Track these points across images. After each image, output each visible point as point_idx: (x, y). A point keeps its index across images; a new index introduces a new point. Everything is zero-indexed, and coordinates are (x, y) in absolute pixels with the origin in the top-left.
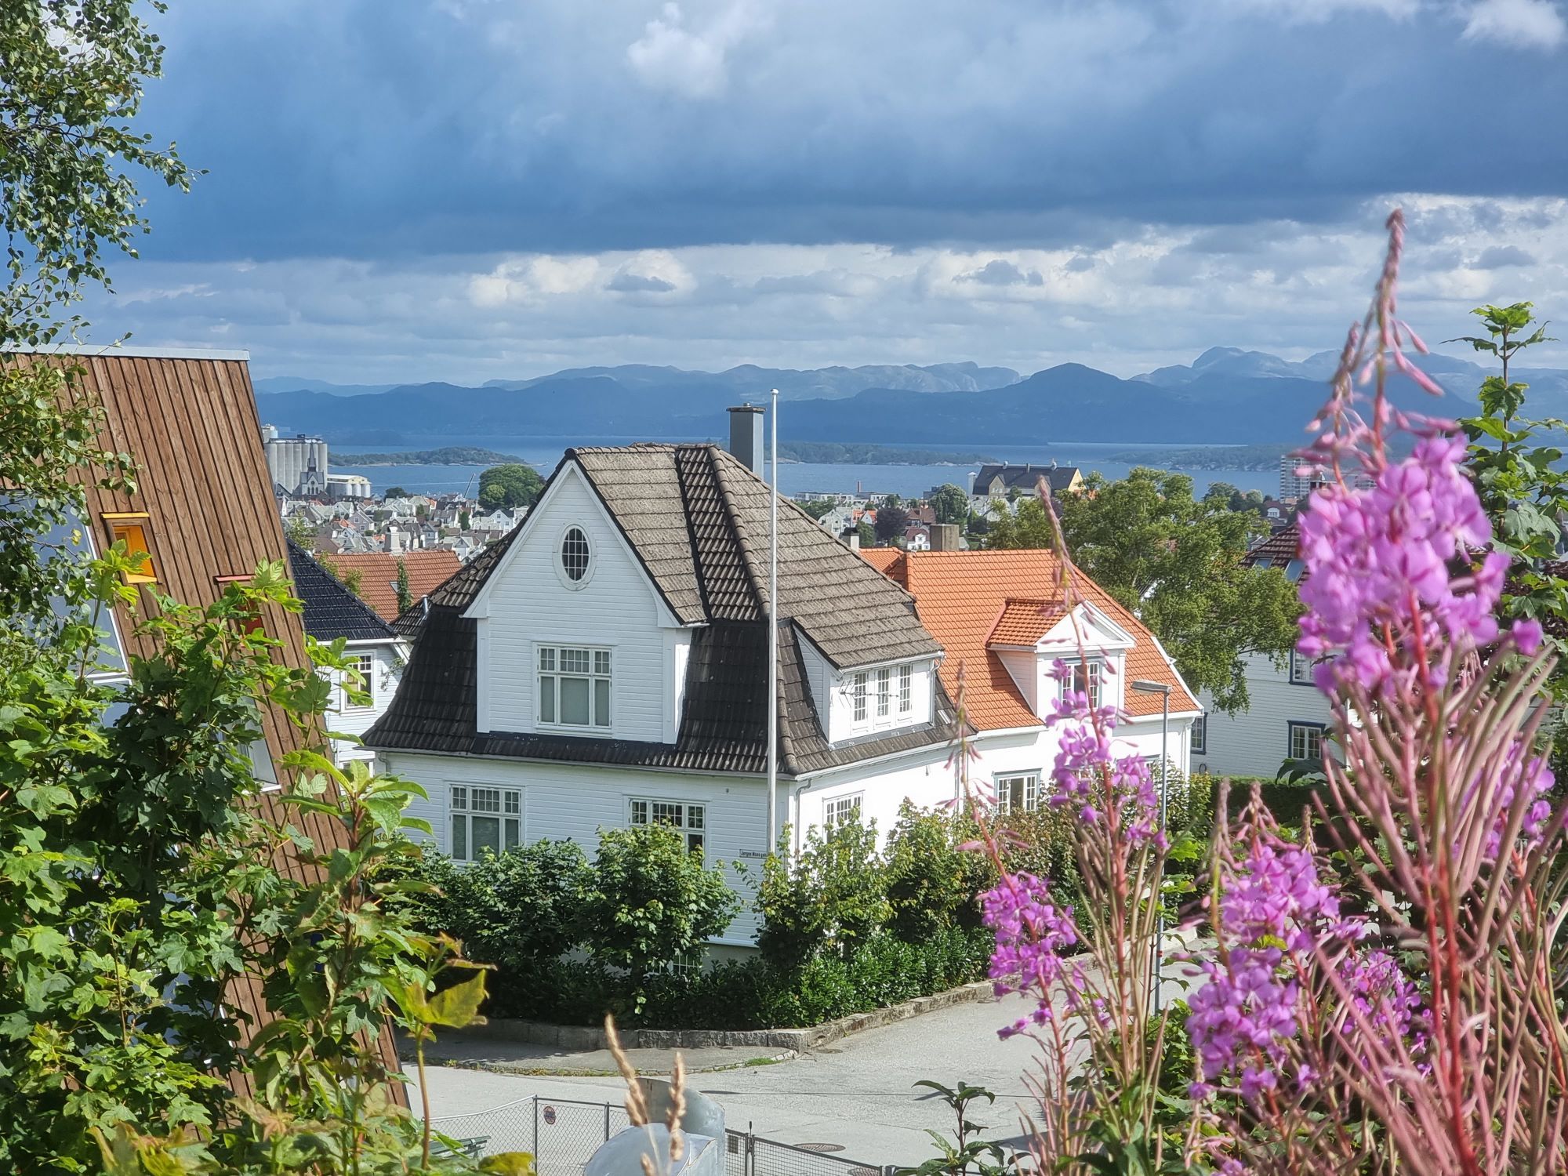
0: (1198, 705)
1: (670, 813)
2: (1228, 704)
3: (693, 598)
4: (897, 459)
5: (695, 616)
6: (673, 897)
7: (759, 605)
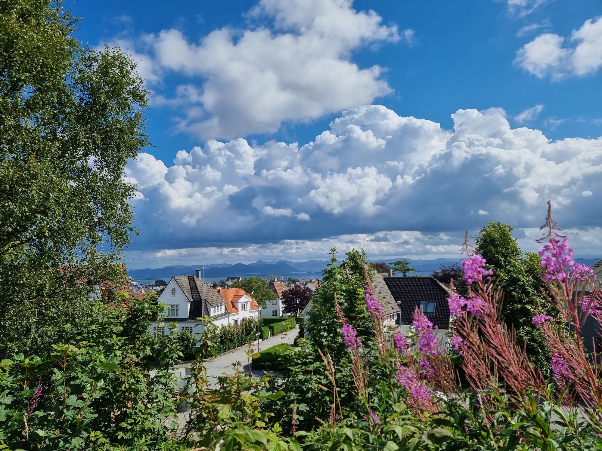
0: (260, 308)
1: (187, 328)
2: (264, 308)
3: (191, 297)
4: (215, 277)
5: (191, 299)
6: (189, 340)
7: (200, 297)
